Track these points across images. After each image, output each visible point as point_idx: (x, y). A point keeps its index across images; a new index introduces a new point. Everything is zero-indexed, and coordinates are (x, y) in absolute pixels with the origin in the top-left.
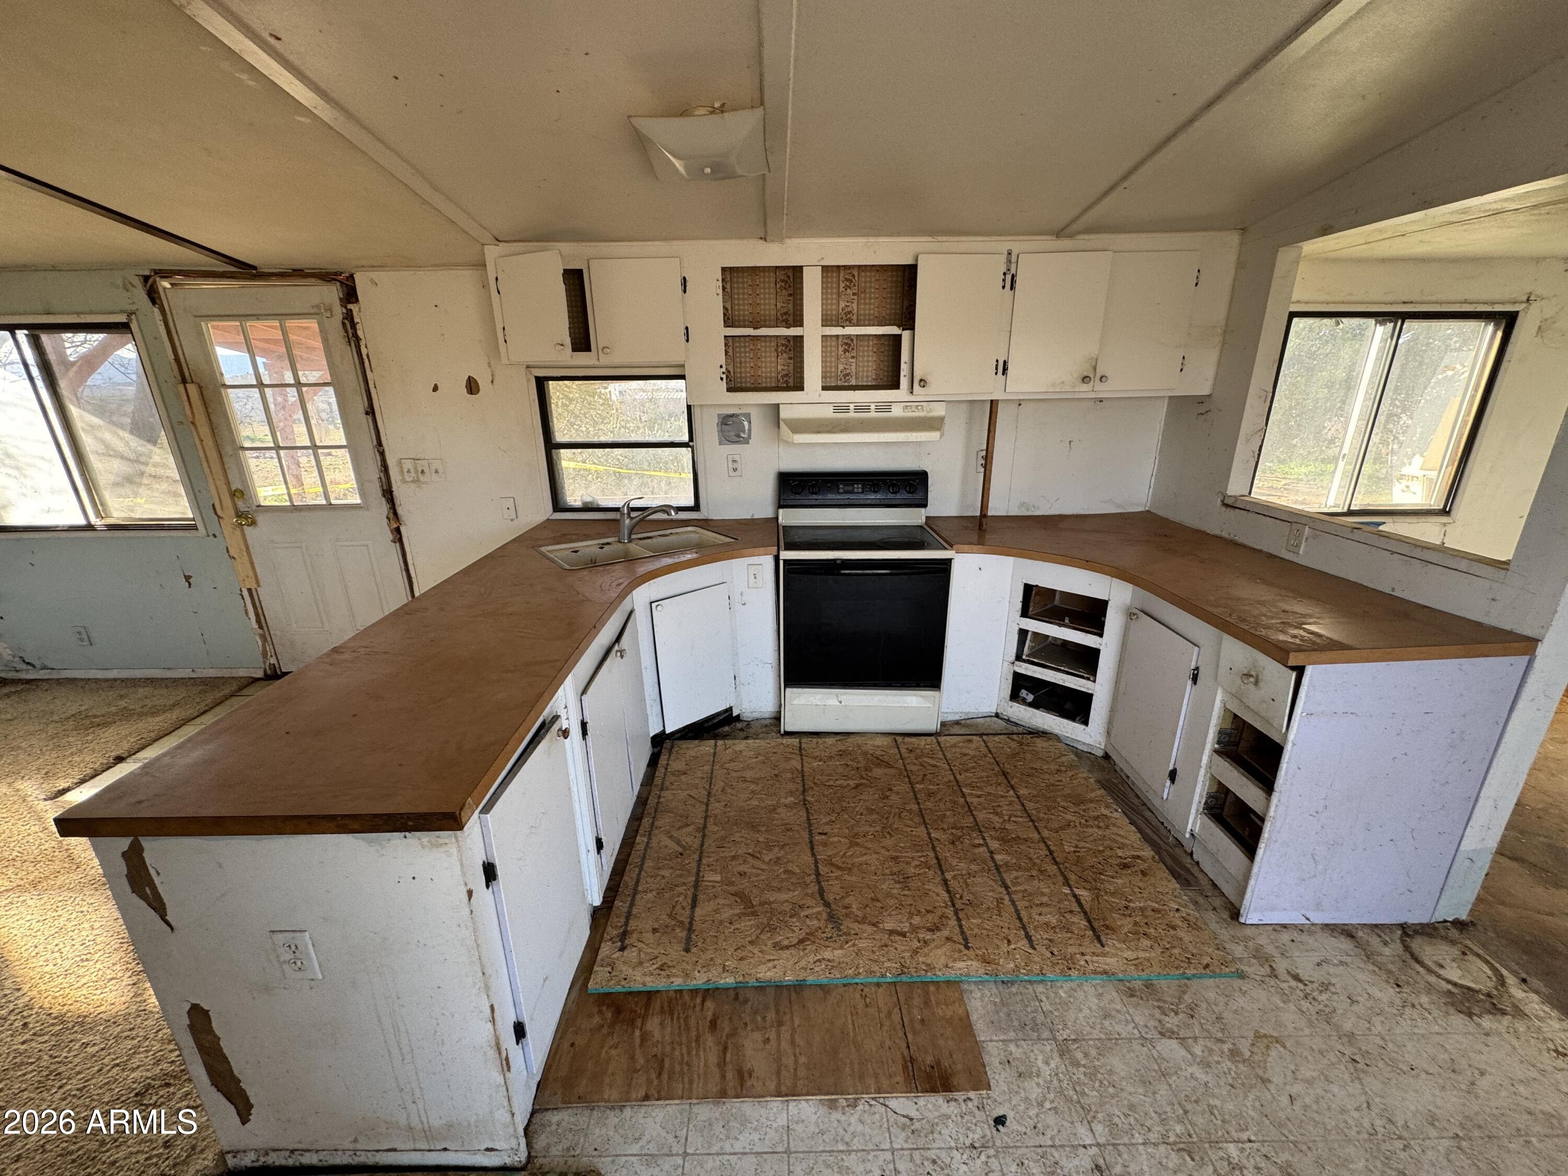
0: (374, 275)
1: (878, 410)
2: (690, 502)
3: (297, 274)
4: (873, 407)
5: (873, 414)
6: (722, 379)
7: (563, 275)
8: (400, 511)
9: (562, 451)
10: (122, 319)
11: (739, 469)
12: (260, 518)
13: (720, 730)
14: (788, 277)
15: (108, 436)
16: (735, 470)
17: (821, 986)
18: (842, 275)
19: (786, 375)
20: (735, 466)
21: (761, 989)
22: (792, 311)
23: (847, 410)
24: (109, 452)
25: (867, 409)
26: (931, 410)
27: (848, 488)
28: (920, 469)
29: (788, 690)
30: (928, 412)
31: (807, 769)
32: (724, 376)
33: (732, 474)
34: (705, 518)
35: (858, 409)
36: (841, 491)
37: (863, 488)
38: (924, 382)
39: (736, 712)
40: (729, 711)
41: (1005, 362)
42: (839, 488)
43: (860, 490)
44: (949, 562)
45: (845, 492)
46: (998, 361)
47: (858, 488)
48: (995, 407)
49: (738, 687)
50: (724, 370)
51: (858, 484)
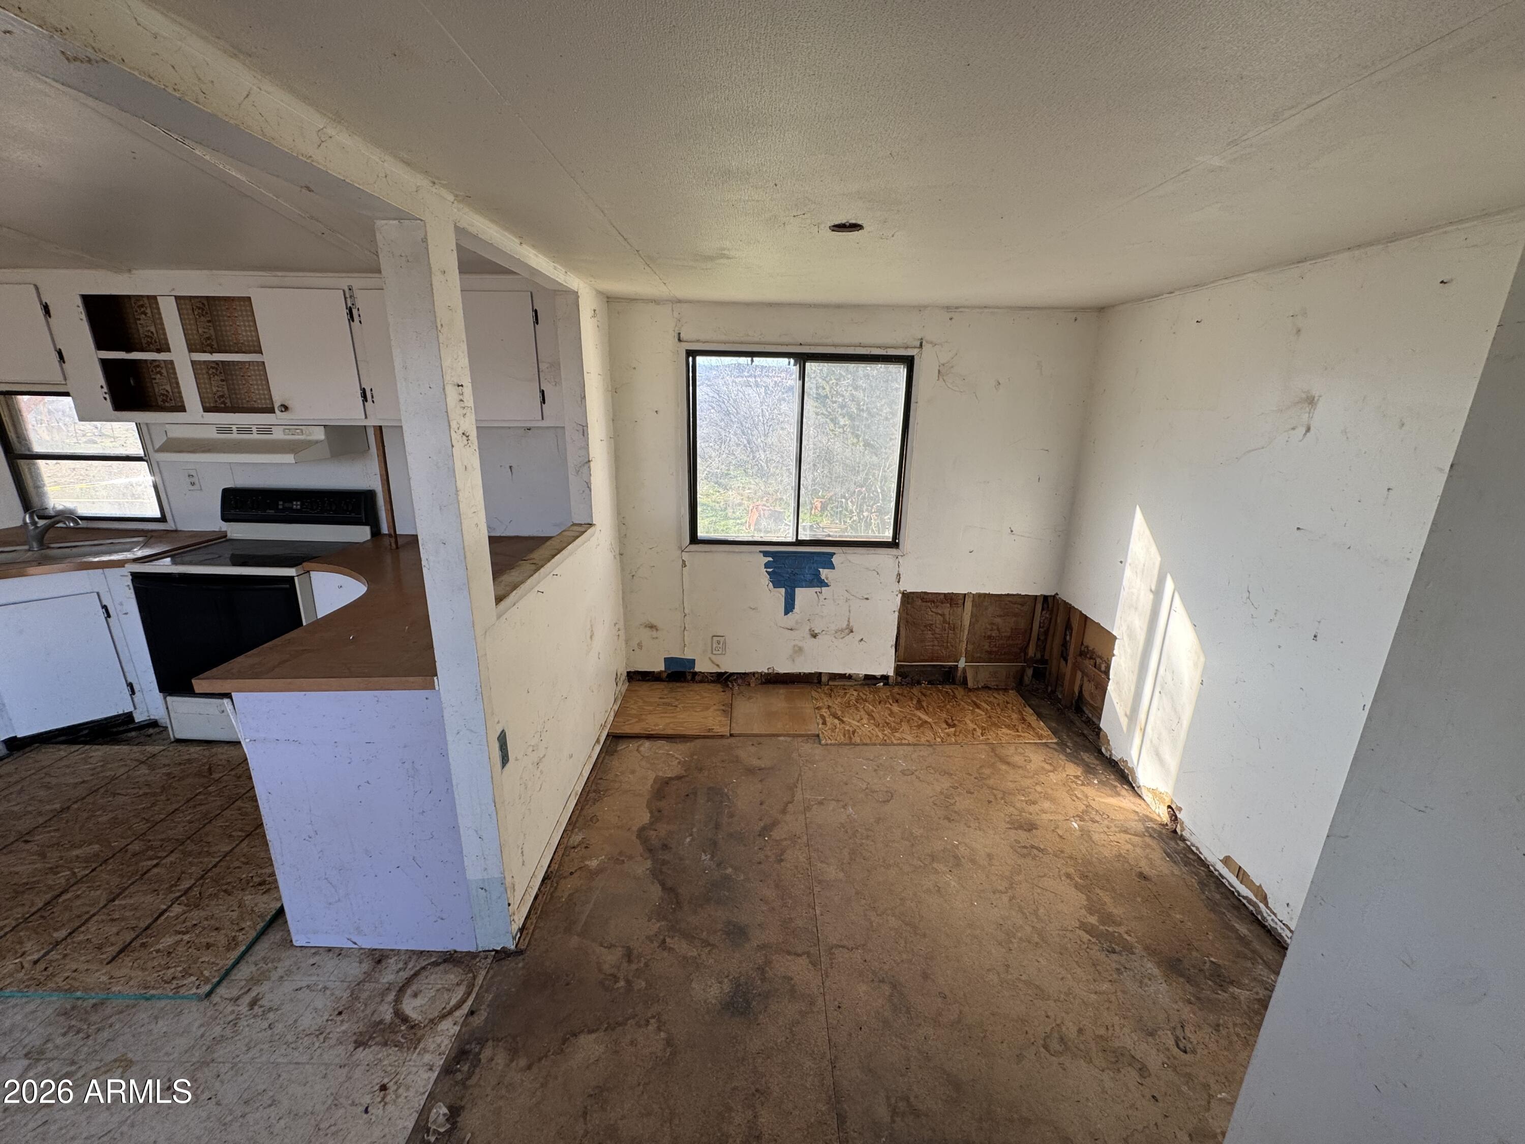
1: (260, 431)
2: (156, 515)
4: (254, 429)
5: (256, 436)
6: (105, 399)
9: (37, 462)
11: (196, 484)
16: (193, 484)
20: (193, 480)
23: (230, 431)
25: (248, 431)
26: (310, 434)
27: (287, 505)
28: (369, 489)
29: (169, 698)
30: (308, 436)
31: (124, 777)
32: (107, 396)
33: (192, 488)
34: (173, 528)
35: (240, 431)
36: (280, 507)
37: (302, 505)
38: (285, 408)
39: (139, 718)
40: (129, 717)
41: (371, 390)
42: (278, 505)
43: (299, 507)
44: (291, 579)
45: (284, 509)
46: (364, 389)
47: (297, 505)
48: (379, 432)
49: (137, 694)
50: (105, 390)
51: (297, 501)
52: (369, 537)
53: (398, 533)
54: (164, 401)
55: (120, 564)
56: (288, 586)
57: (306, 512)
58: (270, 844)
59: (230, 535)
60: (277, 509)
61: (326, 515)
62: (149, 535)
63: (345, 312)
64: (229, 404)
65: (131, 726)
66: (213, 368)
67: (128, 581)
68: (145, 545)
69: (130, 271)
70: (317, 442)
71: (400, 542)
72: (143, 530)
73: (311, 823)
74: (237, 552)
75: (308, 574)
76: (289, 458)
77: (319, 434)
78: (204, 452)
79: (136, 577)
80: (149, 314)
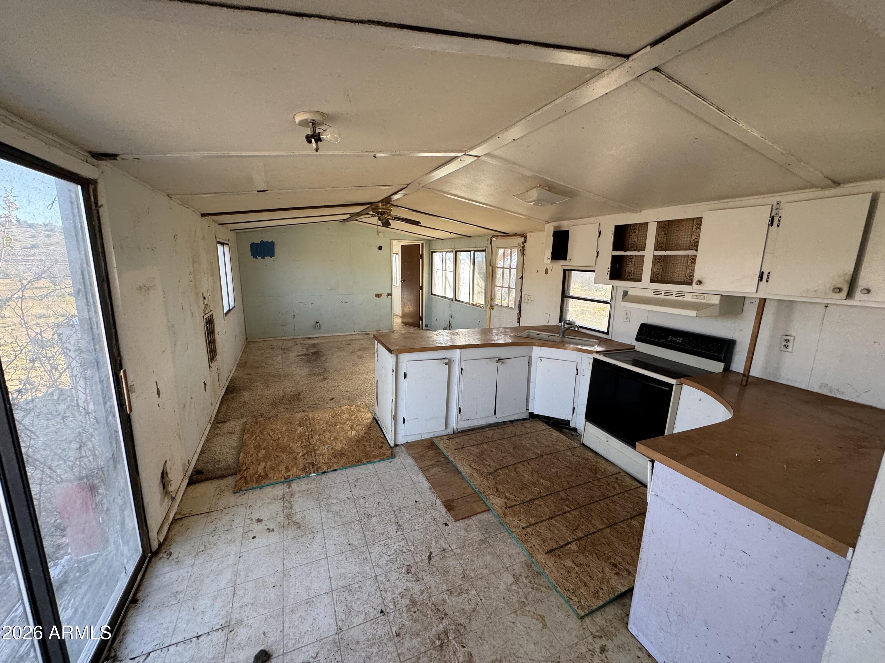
0: (531, 234)
1: (677, 295)
2: (605, 330)
3: (516, 235)
4: (675, 294)
5: (674, 298)
7: (553, 234)
8: (521, 313)
9: (570, 299)
10: (484, 249)
11: (629, 319)
12: (495, 308)
13: (564, 430)
14: (666, 225)
15: (479, 281)
16: (627, 318)
17: (463, 477)
18: (695, 222)
19: (658, 274)
20: (627, 316)
21: (454, 466)
22: (665, 242)
23: (660, 293)
24: (478, 285)
25: (671, 294)
26: (710, 299)
27: (674, 339)
28: (732, 338)
29: (587, 422)
30: (707, 300)
31: (562, 452)
32: (609, 273)
33: (625, 320)
34: (610, 338)
35: (666, 294)
36: (669, 339)
37: (682, 341)
38: (700, 282)
39: (572, 425)
40: (568, 422)
41: (769, 273)
42: (668, 338)
43: (680, 341)
44: (671, 386)
45: (671, 341)
46: (763, 272)
47: (679, 340)
48: (762, 303)
49: (575, 413)
50: (609, 270)
51: (680, 337)
52: (721, 370)
53: (751, 374)
54: (628, 276)
55: (591, 352)
56: (668, 389)
57: (683, 345)
58: (640, 561)
59: (637, 349)
60: (667, 340)
61: (696, 349)
62: (601, 339)
63: (768, 218)
64: (660, 279)
65: (567, 427)
66: (658, 259)
67: (592, 361)
68: (599, 345)
69: (641, 211)
70: (713, 305)
71: (750, 380)
72: (597, 336)
73: (672, 570)
74: (636, 358)
75: (681, 386)
76: (694, 313)
77: (716, 300)
78: (645, 304)
79: (595, 360)
80: (637, 233)
